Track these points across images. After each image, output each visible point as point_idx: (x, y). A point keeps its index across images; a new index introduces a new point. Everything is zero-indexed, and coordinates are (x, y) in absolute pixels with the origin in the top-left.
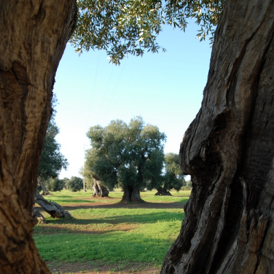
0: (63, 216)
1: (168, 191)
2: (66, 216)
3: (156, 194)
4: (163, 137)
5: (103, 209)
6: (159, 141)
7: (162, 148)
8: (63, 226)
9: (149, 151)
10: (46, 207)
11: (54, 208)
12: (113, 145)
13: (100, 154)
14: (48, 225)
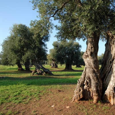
0: (50, 74)
1: (80, 66)
2: (51, 73)
3: (76, 67)
4: (80, 46)
5: (60, 72)
6: (79, 48)
7: (80, 50)
8: (51, 76)
9: (75, 51)
10: (45, 70)
11: (47, 71)
12: (63, 49)
13: (57, 52)
14: (47, 76)
